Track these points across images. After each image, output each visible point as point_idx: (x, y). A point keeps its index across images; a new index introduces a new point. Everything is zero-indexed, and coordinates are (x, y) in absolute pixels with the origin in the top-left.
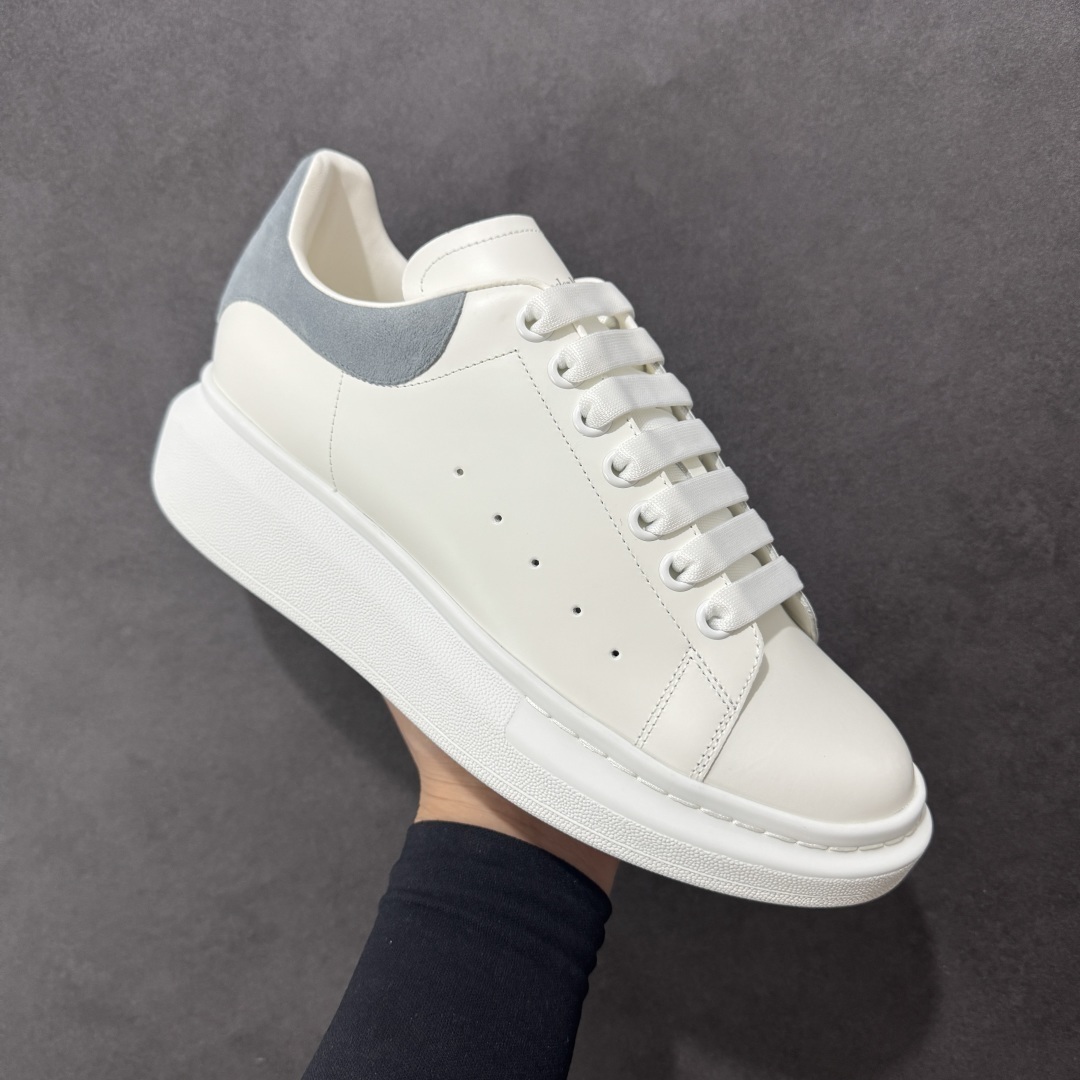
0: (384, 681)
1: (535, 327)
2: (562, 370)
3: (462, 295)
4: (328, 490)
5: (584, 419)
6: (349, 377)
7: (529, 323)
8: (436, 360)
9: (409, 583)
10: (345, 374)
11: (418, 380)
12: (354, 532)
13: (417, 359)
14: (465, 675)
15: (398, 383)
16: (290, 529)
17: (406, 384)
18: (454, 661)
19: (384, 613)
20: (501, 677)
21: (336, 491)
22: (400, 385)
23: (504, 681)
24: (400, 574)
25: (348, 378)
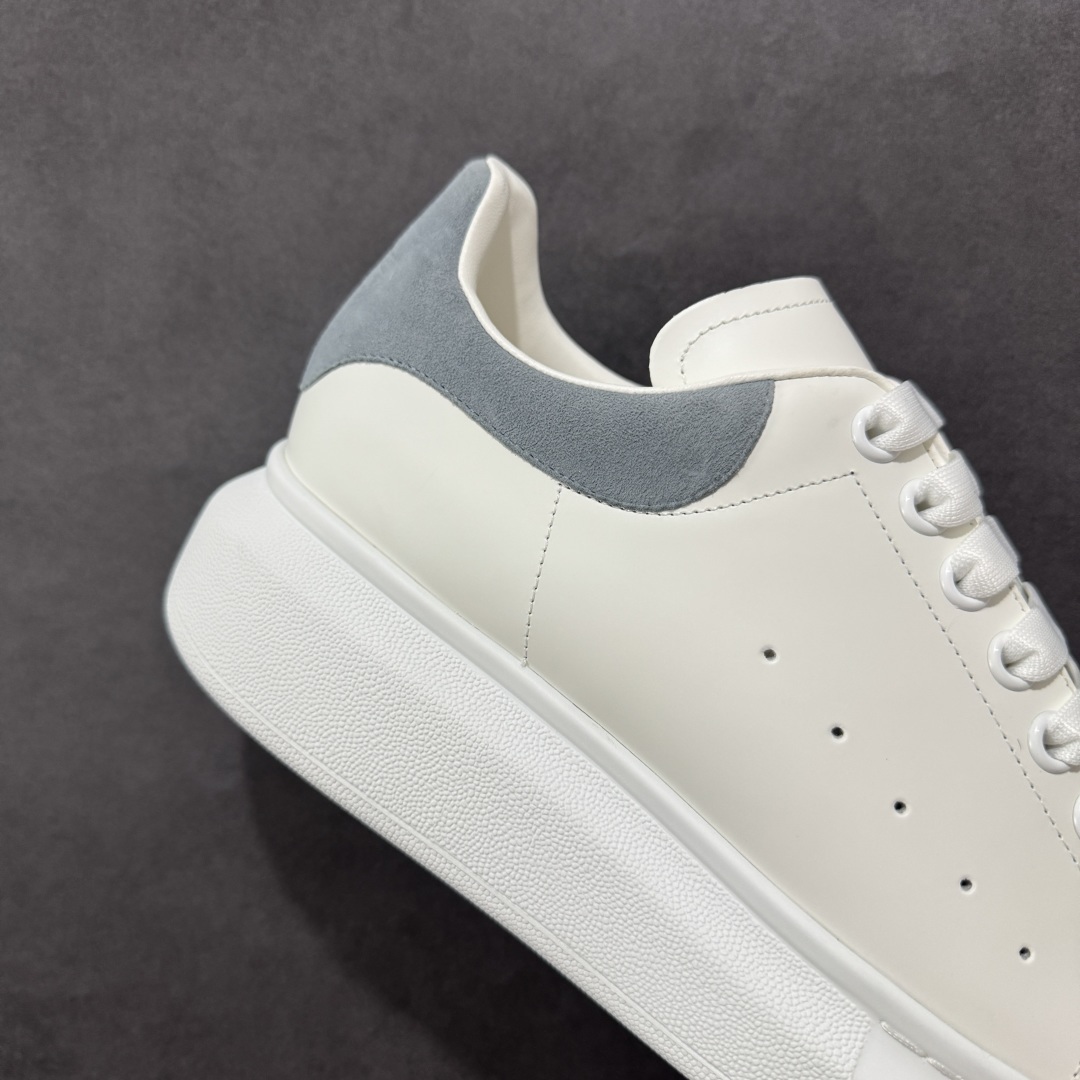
0: (605, 981)
1: (881, 439)
2: (922, 506)
3: (768, 383)
4: (513, 663)
5: (957, 582)
6: (572, 493)
7: (872, 433)
8: (729, 479)
9: (654, 822)
10: (564, 488)
11: (694, 506)
12: (553, 733)
13: (699, 476)
14: (772, 983)
15: (663, 509)
16: (445, 723)
17: (675, 512)
18: (749, 959)
19: (613, 871)
20: (835, 990)
21: (527, 665)
22: (665, 513)
23: (841, 996)
24: (637, 806)
25: (569, 495)
